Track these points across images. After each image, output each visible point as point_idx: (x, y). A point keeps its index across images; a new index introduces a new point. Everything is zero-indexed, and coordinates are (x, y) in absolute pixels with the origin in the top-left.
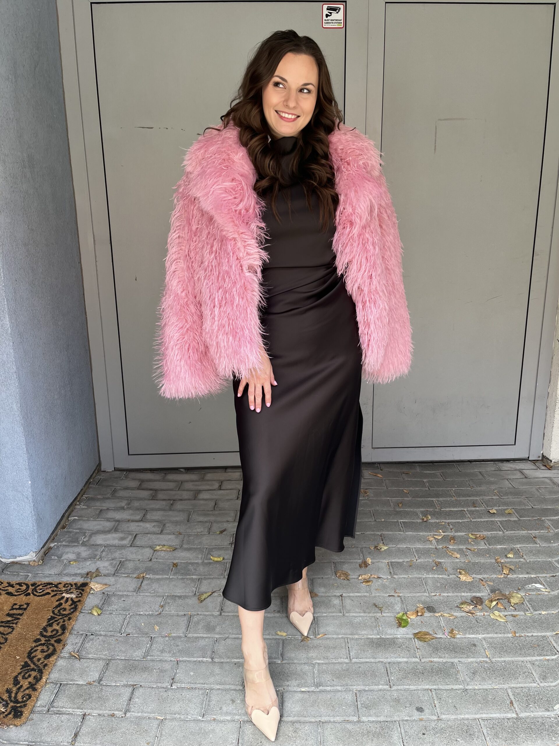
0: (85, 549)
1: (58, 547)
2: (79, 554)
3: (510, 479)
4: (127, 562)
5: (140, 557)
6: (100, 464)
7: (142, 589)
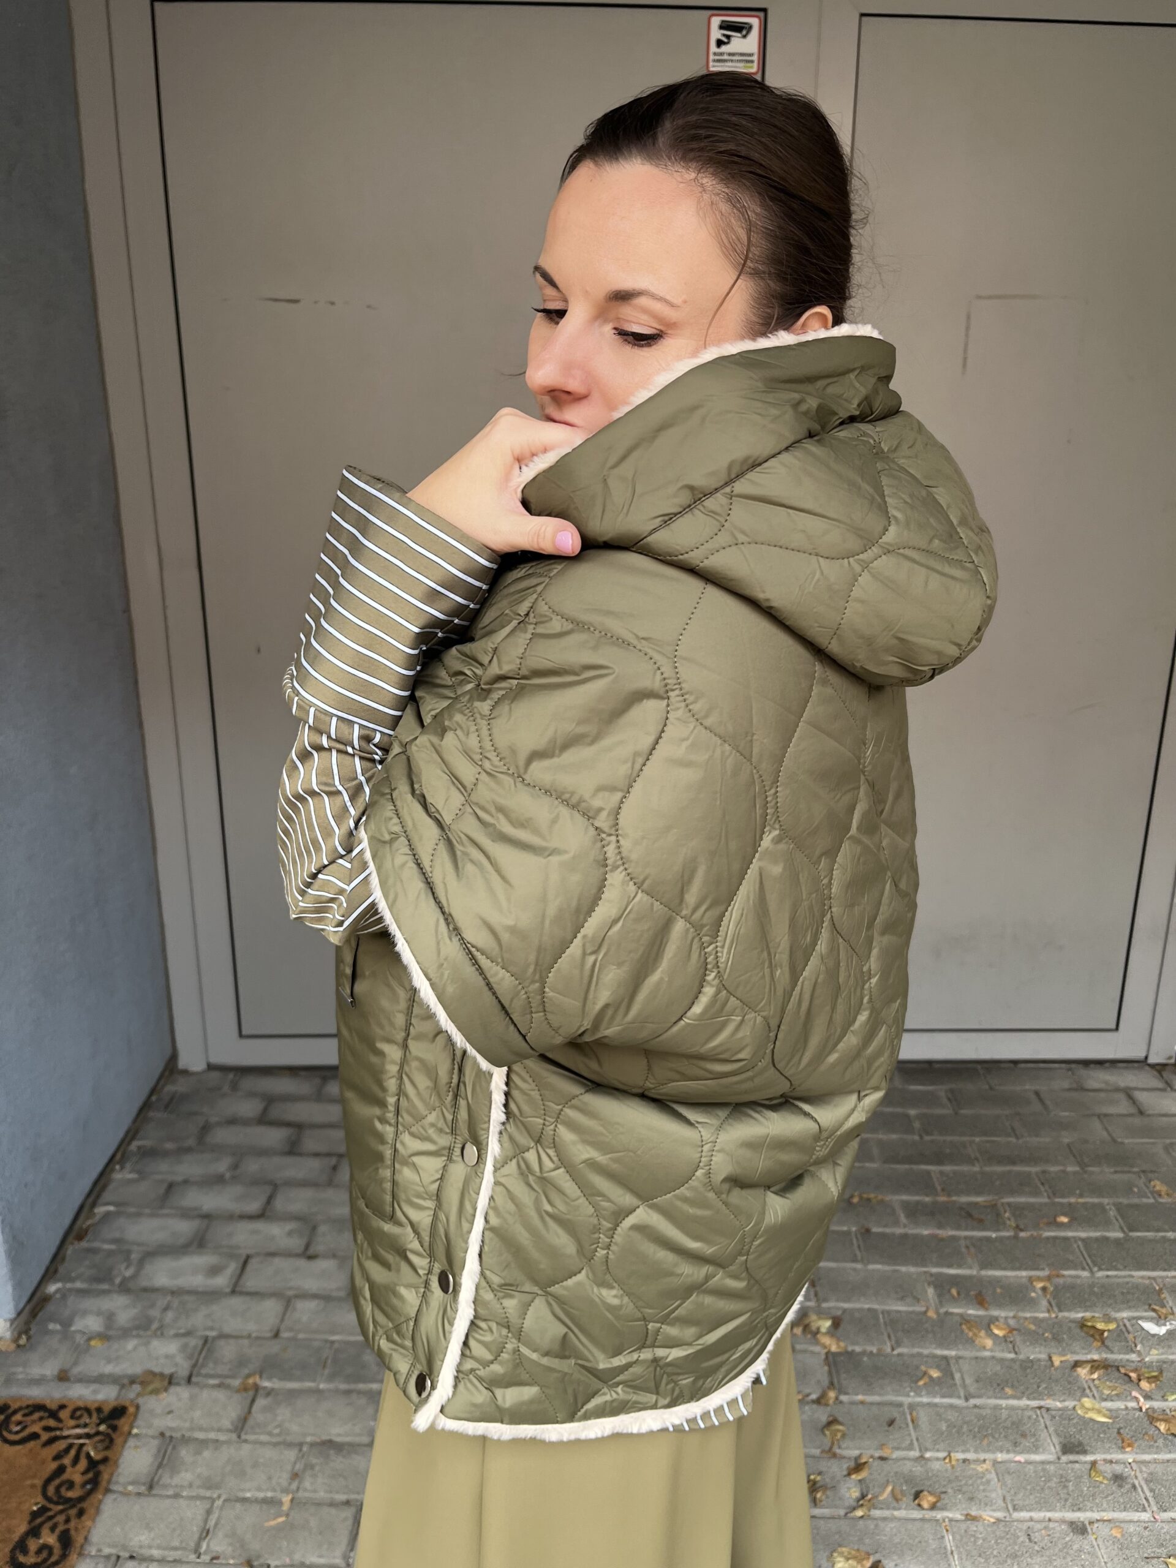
0: (127, 1302)
1: (64, 1297)
2: (110, 1317)
3: (1106, 1115)
4: (222, 1342)
5: (251, 1327)
6: (174, 1057)
7: (251, 1422)
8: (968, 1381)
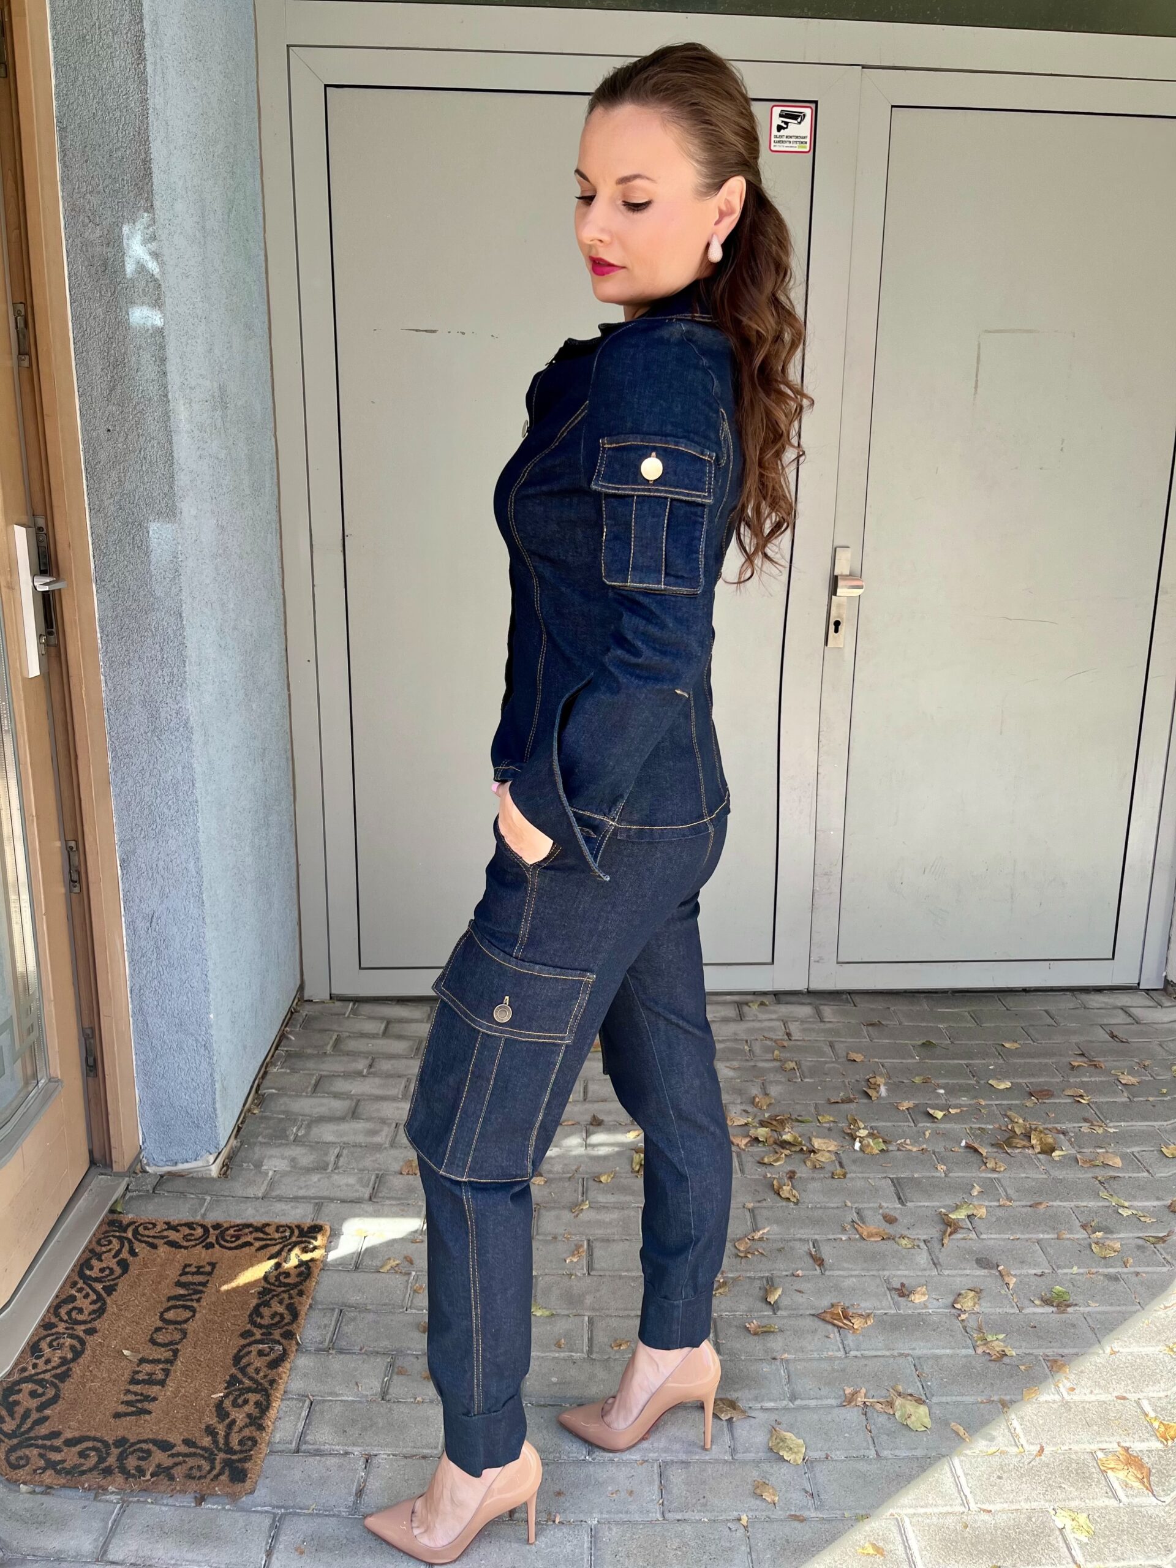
0: (304, 1151)
2: (293, 1160)
3: (1107, 1024)
6: (301, 988)
8: (1009, 1191)
